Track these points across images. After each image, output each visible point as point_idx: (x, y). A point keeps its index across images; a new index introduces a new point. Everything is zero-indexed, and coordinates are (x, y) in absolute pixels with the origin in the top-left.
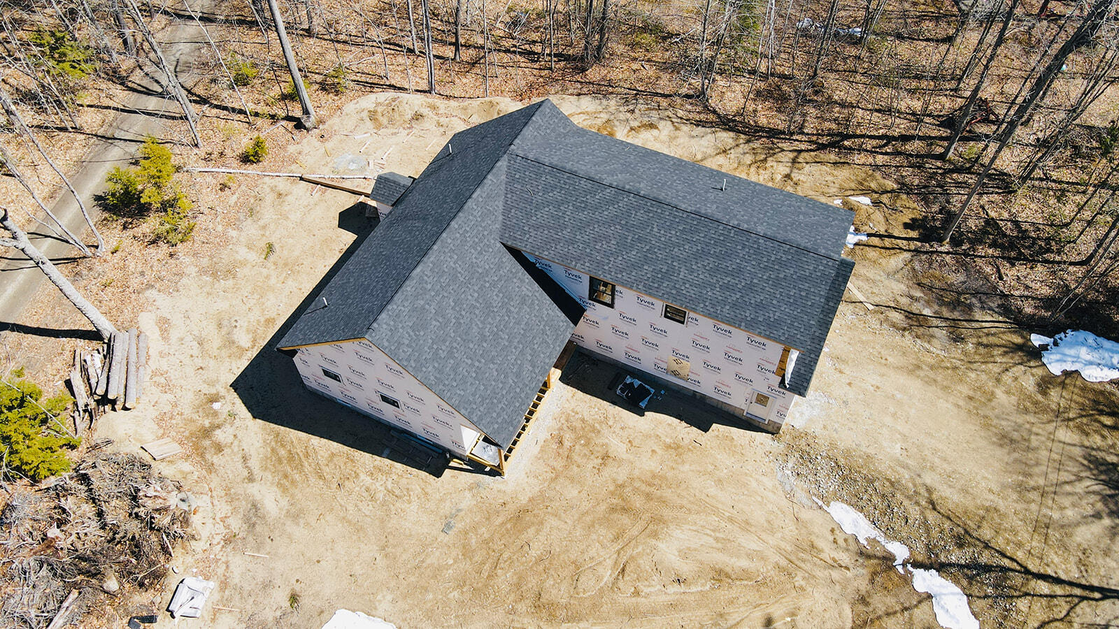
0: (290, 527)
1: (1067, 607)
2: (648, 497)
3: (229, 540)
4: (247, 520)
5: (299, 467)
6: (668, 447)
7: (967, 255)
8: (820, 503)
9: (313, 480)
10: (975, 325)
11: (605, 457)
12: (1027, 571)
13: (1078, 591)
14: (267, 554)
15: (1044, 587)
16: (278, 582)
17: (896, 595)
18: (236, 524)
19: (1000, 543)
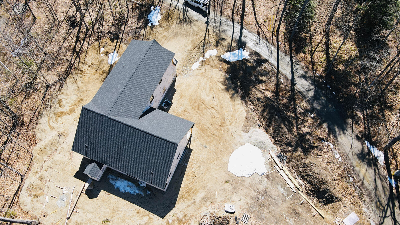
0: (208, 188)
1: (210, 35)
2: (195, 102)
3: (213, 204)
4: (207, 201)
5: (190, 189)
6: (181, 98)
7: (123, 32)
8: (192, 71)
9: (194, 184)
10: (145, 35)
11: (185, 111)
12: (204, 39)
13: (207, 33)
14: (216, 192)
15: (207, 37)
16: (222, 187)
17: (211, 61)
18: (209, 203)
19: (199, 42)
